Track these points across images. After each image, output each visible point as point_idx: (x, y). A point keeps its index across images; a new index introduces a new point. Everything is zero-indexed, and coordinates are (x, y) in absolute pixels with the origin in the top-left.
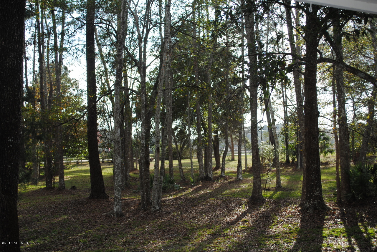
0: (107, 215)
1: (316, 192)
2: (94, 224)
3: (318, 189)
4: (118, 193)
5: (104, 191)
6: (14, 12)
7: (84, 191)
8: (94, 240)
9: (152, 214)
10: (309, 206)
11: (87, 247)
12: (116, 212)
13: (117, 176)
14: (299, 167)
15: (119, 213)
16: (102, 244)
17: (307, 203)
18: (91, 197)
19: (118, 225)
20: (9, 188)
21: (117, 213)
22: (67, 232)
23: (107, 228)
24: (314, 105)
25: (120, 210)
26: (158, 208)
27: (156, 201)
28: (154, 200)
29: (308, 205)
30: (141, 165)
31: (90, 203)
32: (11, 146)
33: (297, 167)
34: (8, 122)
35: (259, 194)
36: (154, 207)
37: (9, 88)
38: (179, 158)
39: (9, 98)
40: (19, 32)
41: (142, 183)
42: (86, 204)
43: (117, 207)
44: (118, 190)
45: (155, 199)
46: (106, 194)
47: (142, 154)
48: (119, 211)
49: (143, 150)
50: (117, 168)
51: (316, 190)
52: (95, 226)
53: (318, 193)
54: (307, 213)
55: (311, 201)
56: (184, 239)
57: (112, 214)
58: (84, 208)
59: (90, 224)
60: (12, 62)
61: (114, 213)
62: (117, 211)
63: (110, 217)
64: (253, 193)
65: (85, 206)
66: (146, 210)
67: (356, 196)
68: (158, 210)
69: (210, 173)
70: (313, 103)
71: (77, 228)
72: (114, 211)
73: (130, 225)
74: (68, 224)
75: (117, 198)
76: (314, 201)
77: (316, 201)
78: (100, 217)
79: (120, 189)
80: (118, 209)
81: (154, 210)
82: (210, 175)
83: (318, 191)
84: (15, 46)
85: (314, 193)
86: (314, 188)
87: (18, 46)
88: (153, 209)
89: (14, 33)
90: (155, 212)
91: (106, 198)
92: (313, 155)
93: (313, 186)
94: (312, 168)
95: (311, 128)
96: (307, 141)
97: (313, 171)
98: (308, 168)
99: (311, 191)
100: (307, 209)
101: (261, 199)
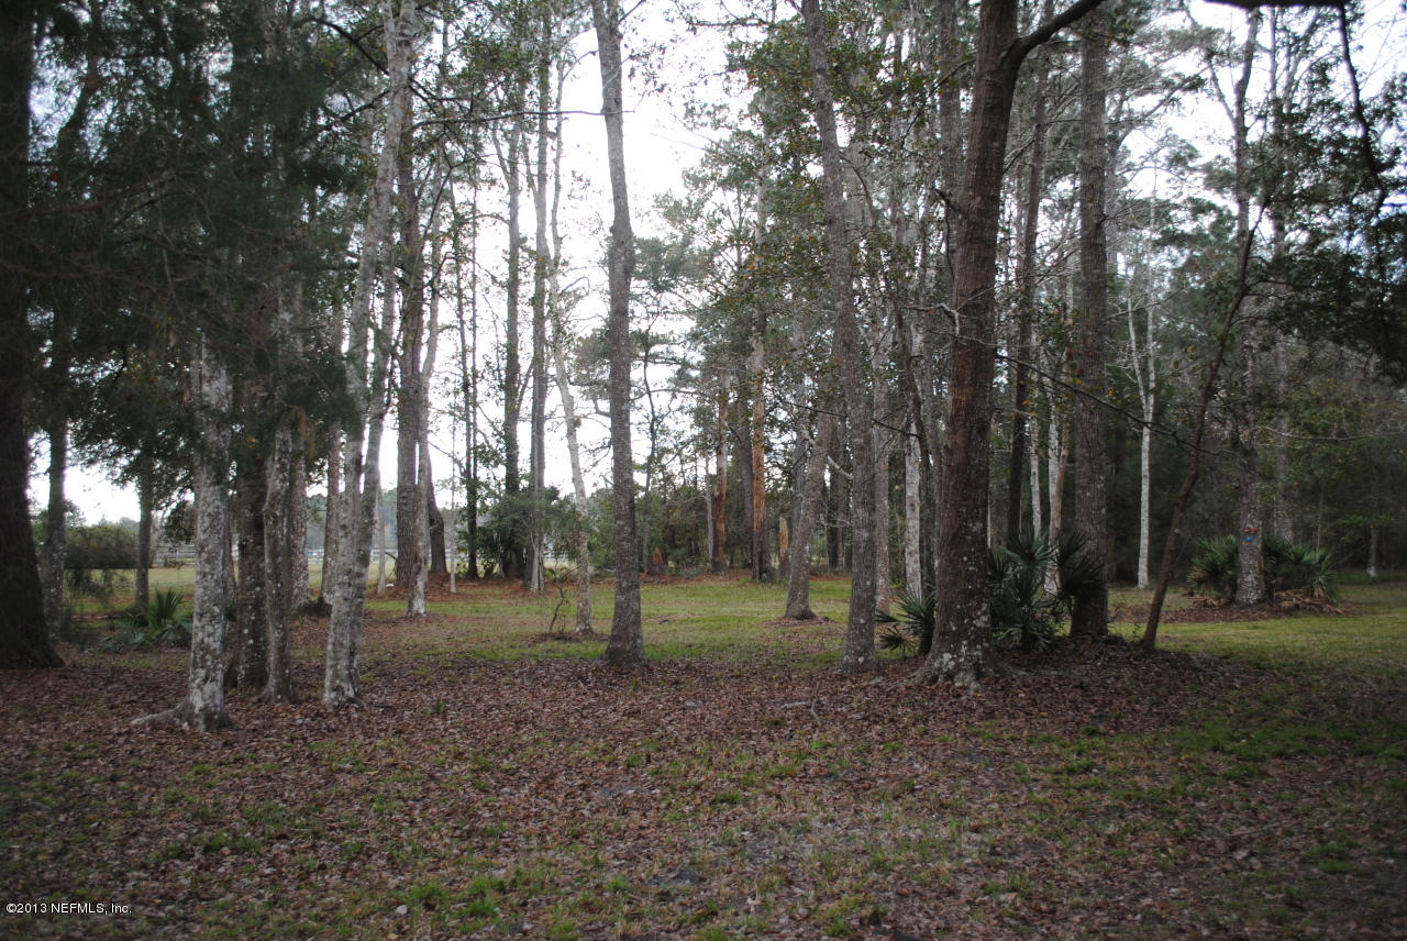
0: (156, 724)
1: (978, 617)
3: (986, 607)
4: (210, 629)
10: (955, 667)
12: (201, 710)
13: (209, 561)
14: (534, 587)
15: (215, 713)
17: (947, 656)
21: (208, 715)
25: (217, 702)
26: (351, 694)
27: (343, 662)
28: (337, 659)
29: (952, 663)
36: (336, 689)
41: (278, 594)
43: (208, 687)
44: (214, 617)
45: (340, 655)
47: (282, 481)
48: (215, 706)
50: (211, 525)
51: (979, 608)
53: (986, 618)
54: (964, 689)
55: (964, 650)
57: (180, 717)
61: (192, 715)
62: (206, 706)
63: (172, 730)
68: (350, 700)
72: (193, 707)
75: (208, 653)
76: (971, 646)
77: (979, 647)
79: (220, 614)
80: (213, 696)
81: (336, 699)
85: (972, 619)
86: (975, 603)
88: (332, 694)
90: (341, 706)
91: (54, 666)
92: (977, 488)
93: (971, 594)
94: (968, 533)
95: (975, 396)
96: (959, 440)
97: (973, 544)
98: (956, 535)
99: (961, 616)
100: (950, 676)
101: (640, 660)
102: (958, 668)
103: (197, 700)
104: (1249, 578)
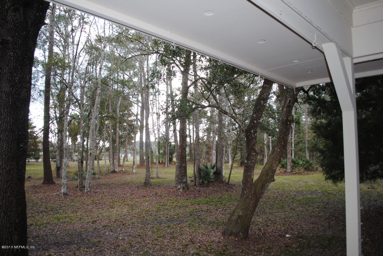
0: (56, 195)
2: (49, 200)
3: (185, 178)
5: (52, 179)
6: (27, 63)
7: (37, 179)
8: (52, 210)
9: (86, 193)
11: (49, 215)
13: (64, 170)
14: (166, 166)
16: (58, 213)
17: (179, 186)
18: (44, 183)
19: (65, 200)
20: (20, 177)
21: (64, 194)
22: (32, 205)
23: (59, 203)
24: (185, 130)
26: (89, 190)
27: (88, 185)
28: (87, 185)
30: (79, 163)
31: (43, 187)
32: (22, 149)
33: (165, 166)
34: (20, 133)
35: (149, 181)
36: (87, 189)
37: (22, 112)
38: (98, 160)
39: (22, 118)
40: (30, 76)
41: (79, 174)
42: (41, 187)
43: (64, 189)
44: (65, 179)
46: (54, 181)
47: (80, 157)
48: (65, 192)
49: (80, 154)
50: (65, 165)
52: (50, 201)
53: (185, 180)
54: (179, 191)
55: (181, 185)
56: (111, 208)
57: (60, 193)
58: (39, 190)
59: (46, 200)
60: (24, 95)
61: (61, 193)
63: (59, 195)
64: (146, 180)
65: (40, 189)
66: (81, 191)
67: (204, 181)
68: (89, 191)
69: (116, 169)
70: (184, 130)
71: (38, 203)
73: (73, 200)
74: (32, 200)
75: (64, 184)
76: (183, 184)
78: (52, 196)
80: (64, 190)
82: (116, 170)
83: (185, 179)
84: (27, 85)
85: (183, 180)
87: (28, 85)
88: (86, 190)
89: (26, 76)
90: (87, 192)
91: (54, 184)
92: (184, 159)
93: (183, 176)
94: (182, 166)
95: (183, 144)
96: (180, 151)
97: (183, 168)
98: (180, 166)
99: (181, 179)
100: (179, 189)
101: (149, 184)
102: (180, 188)
103: (62, 191)
104: (289, 167)
